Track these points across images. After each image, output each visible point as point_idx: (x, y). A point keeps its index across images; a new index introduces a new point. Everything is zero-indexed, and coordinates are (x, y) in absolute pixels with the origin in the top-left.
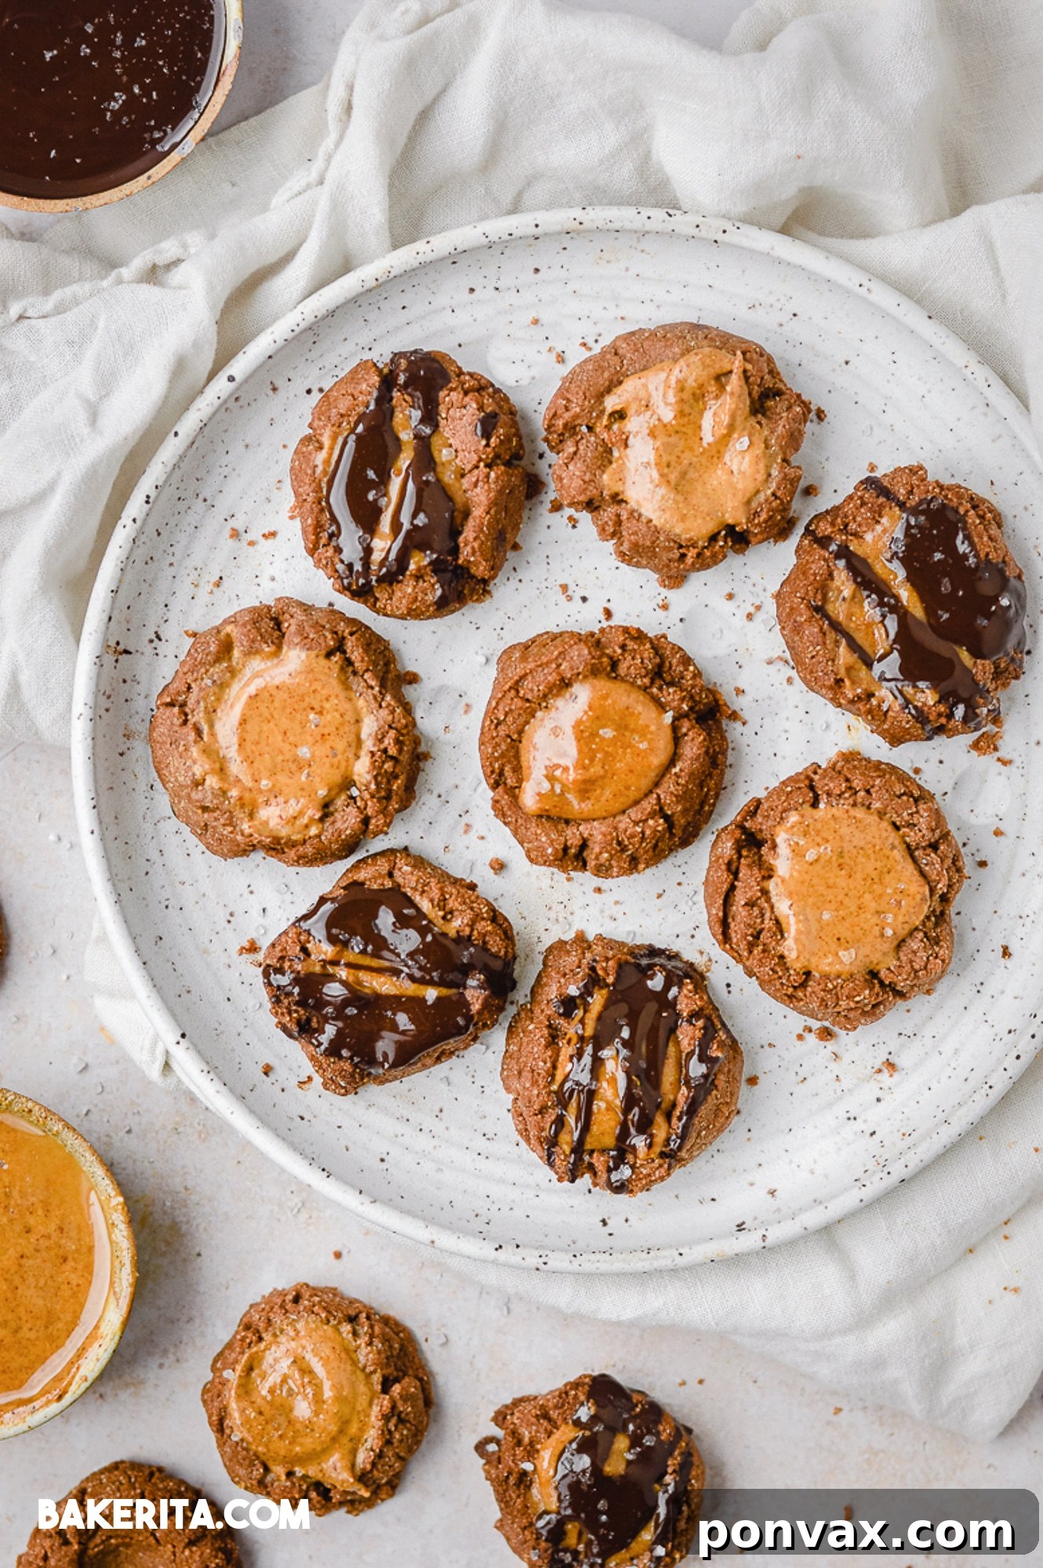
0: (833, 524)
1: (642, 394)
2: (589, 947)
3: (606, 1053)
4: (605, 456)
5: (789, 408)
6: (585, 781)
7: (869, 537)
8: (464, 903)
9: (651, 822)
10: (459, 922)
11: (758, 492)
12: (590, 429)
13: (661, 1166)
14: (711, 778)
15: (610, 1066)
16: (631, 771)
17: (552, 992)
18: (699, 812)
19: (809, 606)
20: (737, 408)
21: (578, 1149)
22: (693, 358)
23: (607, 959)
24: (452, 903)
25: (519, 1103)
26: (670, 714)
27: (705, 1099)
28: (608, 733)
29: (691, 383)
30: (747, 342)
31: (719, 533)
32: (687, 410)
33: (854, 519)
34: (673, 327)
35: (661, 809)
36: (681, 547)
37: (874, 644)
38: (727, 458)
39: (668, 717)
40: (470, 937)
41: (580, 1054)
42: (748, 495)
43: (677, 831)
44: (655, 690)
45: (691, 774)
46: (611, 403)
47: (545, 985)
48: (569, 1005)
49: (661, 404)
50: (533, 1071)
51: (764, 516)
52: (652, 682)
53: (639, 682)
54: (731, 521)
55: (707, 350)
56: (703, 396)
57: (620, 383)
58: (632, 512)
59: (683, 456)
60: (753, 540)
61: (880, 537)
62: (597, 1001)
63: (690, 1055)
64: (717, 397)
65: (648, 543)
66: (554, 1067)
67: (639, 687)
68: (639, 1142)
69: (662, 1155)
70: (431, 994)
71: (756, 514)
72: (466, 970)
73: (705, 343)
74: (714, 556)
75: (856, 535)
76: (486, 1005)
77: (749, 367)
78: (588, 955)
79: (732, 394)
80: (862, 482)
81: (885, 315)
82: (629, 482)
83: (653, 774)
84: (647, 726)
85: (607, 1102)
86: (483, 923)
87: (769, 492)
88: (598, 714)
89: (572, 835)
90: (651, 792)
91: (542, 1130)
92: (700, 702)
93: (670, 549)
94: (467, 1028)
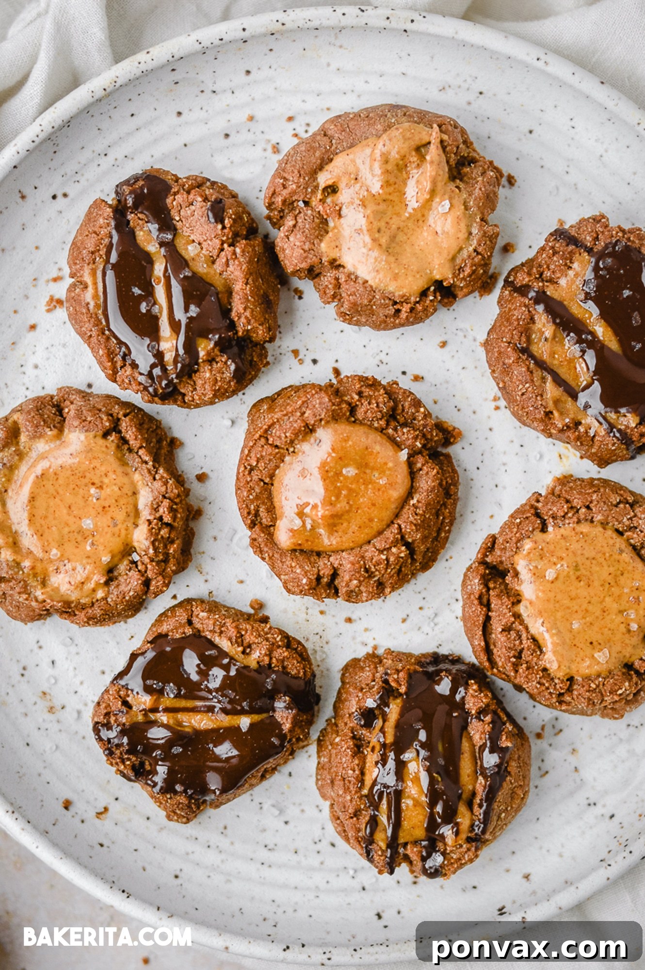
0: (529, 274)
1: (351, 168)
2: (381, 662)
3: (407, 756)
4: (322, 226)
5: (483, 173)
6: (333, 516)
7: (563, 282)
8: (260, 636)
9: (394, 550)
10: (258, 654)
11: (461, 249)
12: (306, 203)
13: (469, 850)
14: (446, 508)
15: (412, 767)
16: (374, 505)
17: (352, 706)
18: (436, 539)
19: (515, 349)
20: (438, 175)
21: (393, 843)
22: (394, 133)
23: (398, 671)
24: (249, 638)
25: (336, 807)
26: (406, 451)
27: (501, 785)
28: (350, 471)
29: (394, 155)
30: (441, 116)
31: (428, 289)
32: (392, 180)
33: (548, 267)
34: (374, 109)
35: (403, 537)
36: (395, 303)
37: (577, 377)
38: (431, 221)
39: (404, 455)
40: (270, 665)
41: (384, 761)
42: (452, 253)
43: (418, 557)
44: (390, 431)
45: (428, 505)
46: (324, 179)
47: (346, 700)
48: (368, 717)
49: (369, 176)
50: (344, 779)
51: (468, 271)
52: (388, 424)
53: (376, 425)
54: (438, 277)
55: (407, 125)
56: (406, 166)
57: (331, 160)
58: (349, 275)
59: (391, 222)
60: (460, 294)
61: (573, 282)
62: (394, 710)
63: (482, 748)
64: (418, 166)
65: (366, 302)
66: (363, 773)
67: (376, 429)
68: (447, 831)
69: (469, 840)
70: (245, 722)
71: (461, 269)
72: (272, 695)
73: (404, 119)
74: (425, 309)
75: (551, 281)
76: (295, 723)
77: (445, 137)
78: (381, 669)
79: (432, 162)
80: (551, 234)
81: (562, 84)
82: (344, 248)
83: (393, 506)
84: (386, 464)
85: (414, 799)
86: (279, 651)
87: (471, 249)
88: (341, 457)
89: (324, 567)
90: (392, 523)
91: (359, 830)
92: (431, 440)
93: (386, 306)
94: (282, 746)
